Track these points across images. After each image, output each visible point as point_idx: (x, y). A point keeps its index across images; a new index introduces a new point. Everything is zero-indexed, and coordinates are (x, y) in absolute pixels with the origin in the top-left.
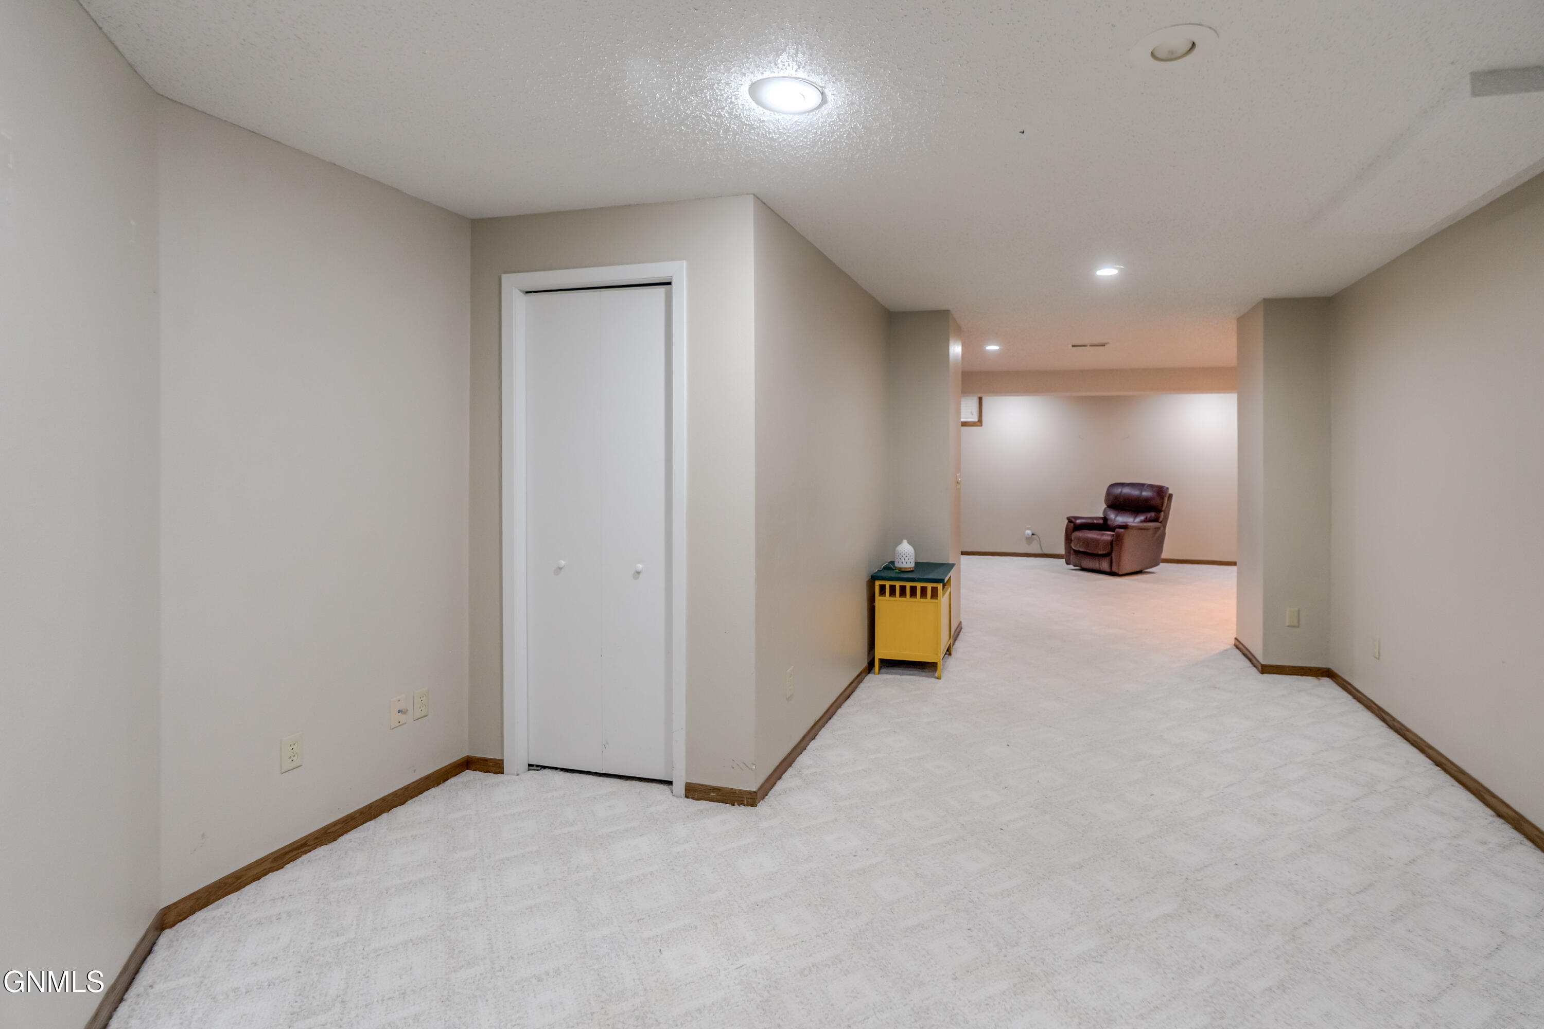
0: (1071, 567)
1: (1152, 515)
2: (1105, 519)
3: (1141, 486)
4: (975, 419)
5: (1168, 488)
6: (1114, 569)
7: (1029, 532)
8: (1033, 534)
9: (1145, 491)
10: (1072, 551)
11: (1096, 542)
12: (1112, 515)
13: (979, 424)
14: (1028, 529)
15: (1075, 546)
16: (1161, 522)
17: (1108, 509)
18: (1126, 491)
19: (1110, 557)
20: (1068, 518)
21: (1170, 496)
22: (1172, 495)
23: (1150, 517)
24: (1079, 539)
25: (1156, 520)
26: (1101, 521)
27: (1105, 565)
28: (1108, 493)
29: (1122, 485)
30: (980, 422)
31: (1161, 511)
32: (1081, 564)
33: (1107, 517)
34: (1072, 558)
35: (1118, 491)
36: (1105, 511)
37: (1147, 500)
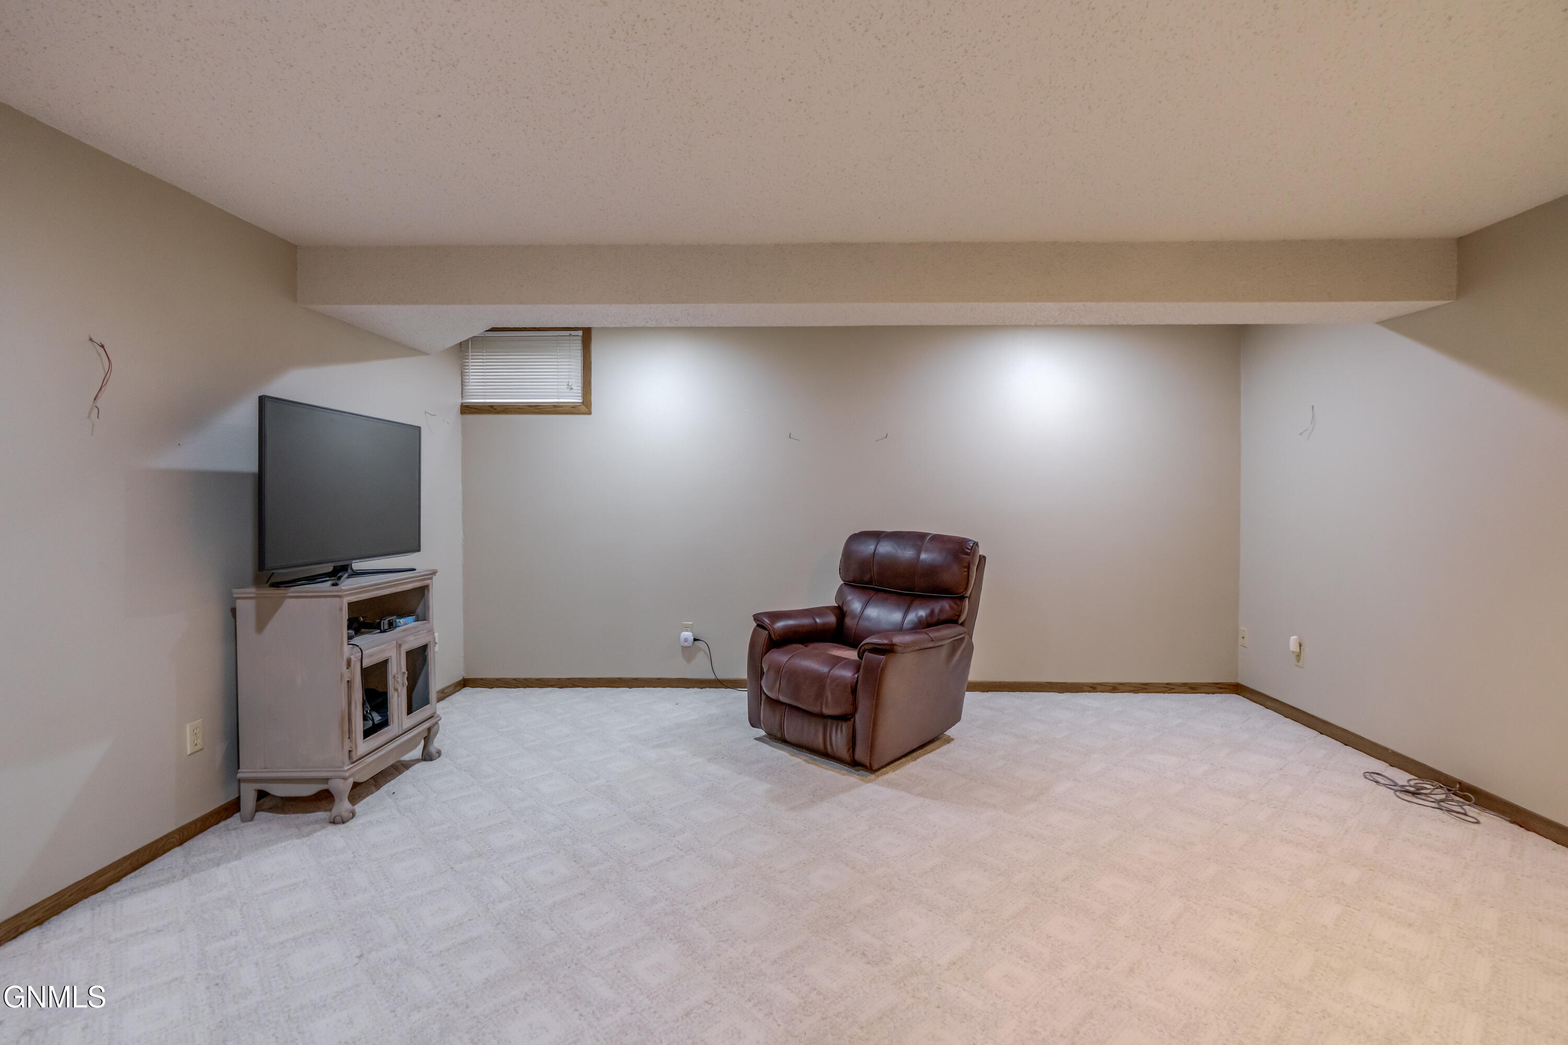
0: (762, 733)
1: (944, 606)
2: (840, 612)
3: (917, 539)
4: (575, 398)
5: (976, 544)
6: (860, 755)
7: (688, 635)
8: (695, 640)
9: (927, 551)
10: (763, 697)
11: (819, 680)
12: (856, 605)
13: (583, 408)
14: (686, 628)
15: (771, 689)
16: (962, 624)
17: (847, 590)
18: (885, 548)
19: (850, 723)
20: (756, 617)
21: (983, 559)
22: (984, 557)
23: (941, 611)
24: (778, 670)
25: (953, 621)
26: (832, 619)
27: (838, 739)
28: (847, 555)
29: (877, 536)
30: (584, 407)
31: (962, 598)
32: (783, 734)
33: (845, 608)
34: (764, 711)
35: (868, 548)
36: (840, 593)
37: (932, 570)
